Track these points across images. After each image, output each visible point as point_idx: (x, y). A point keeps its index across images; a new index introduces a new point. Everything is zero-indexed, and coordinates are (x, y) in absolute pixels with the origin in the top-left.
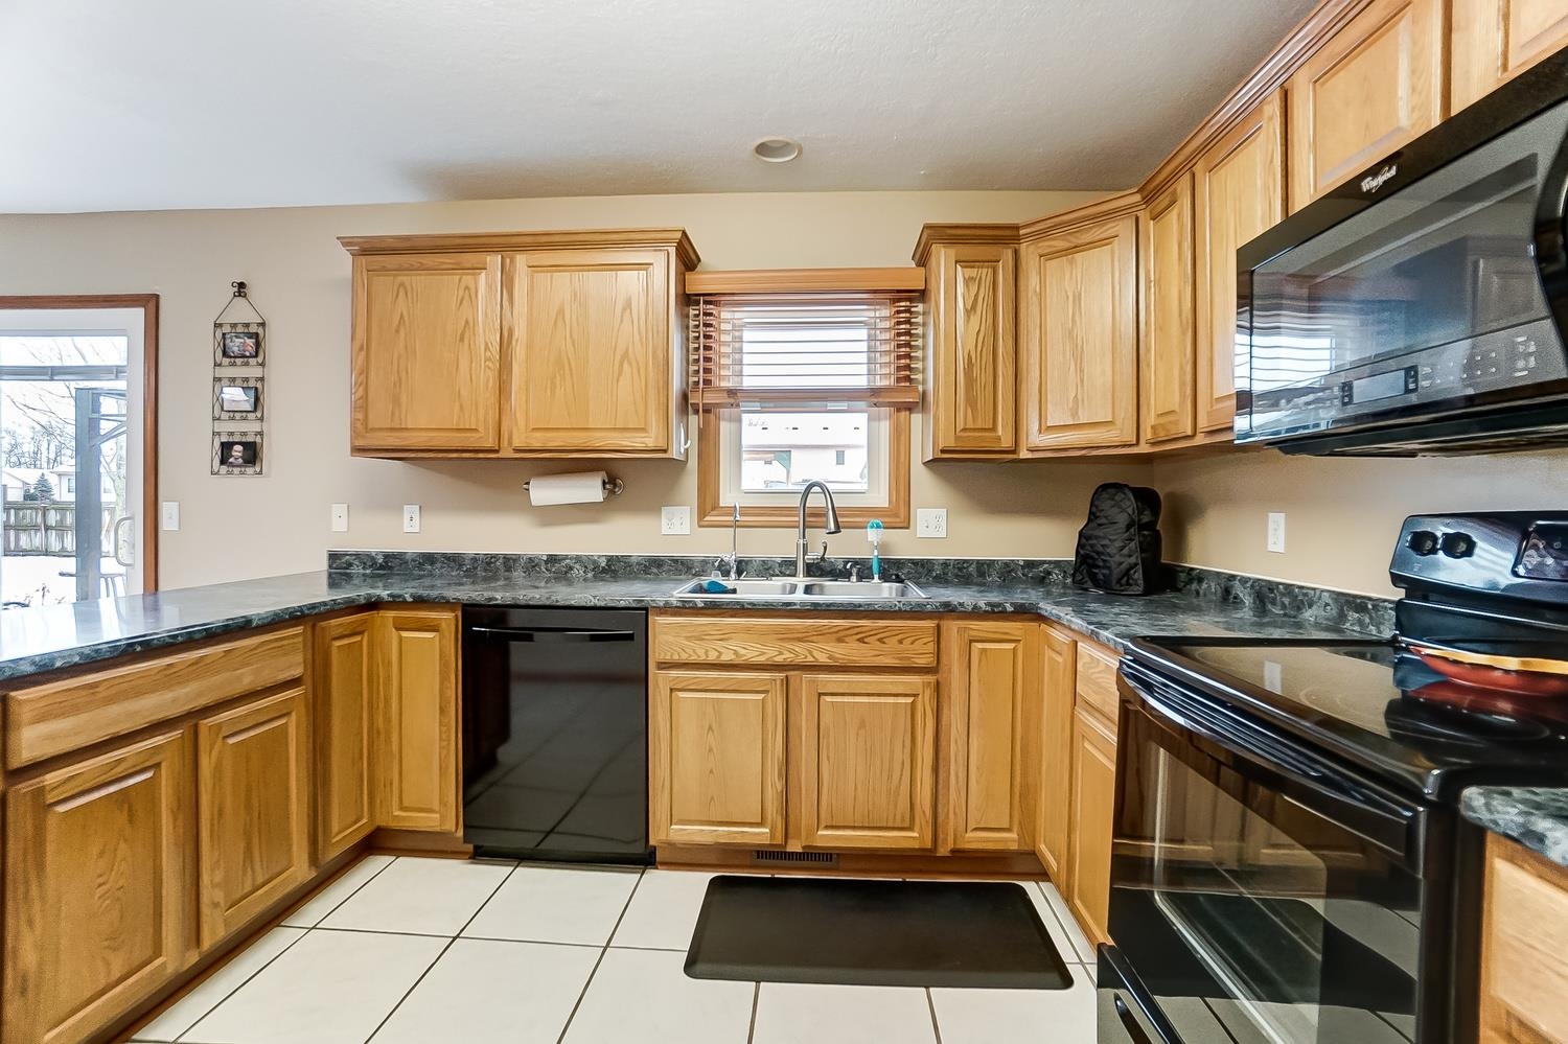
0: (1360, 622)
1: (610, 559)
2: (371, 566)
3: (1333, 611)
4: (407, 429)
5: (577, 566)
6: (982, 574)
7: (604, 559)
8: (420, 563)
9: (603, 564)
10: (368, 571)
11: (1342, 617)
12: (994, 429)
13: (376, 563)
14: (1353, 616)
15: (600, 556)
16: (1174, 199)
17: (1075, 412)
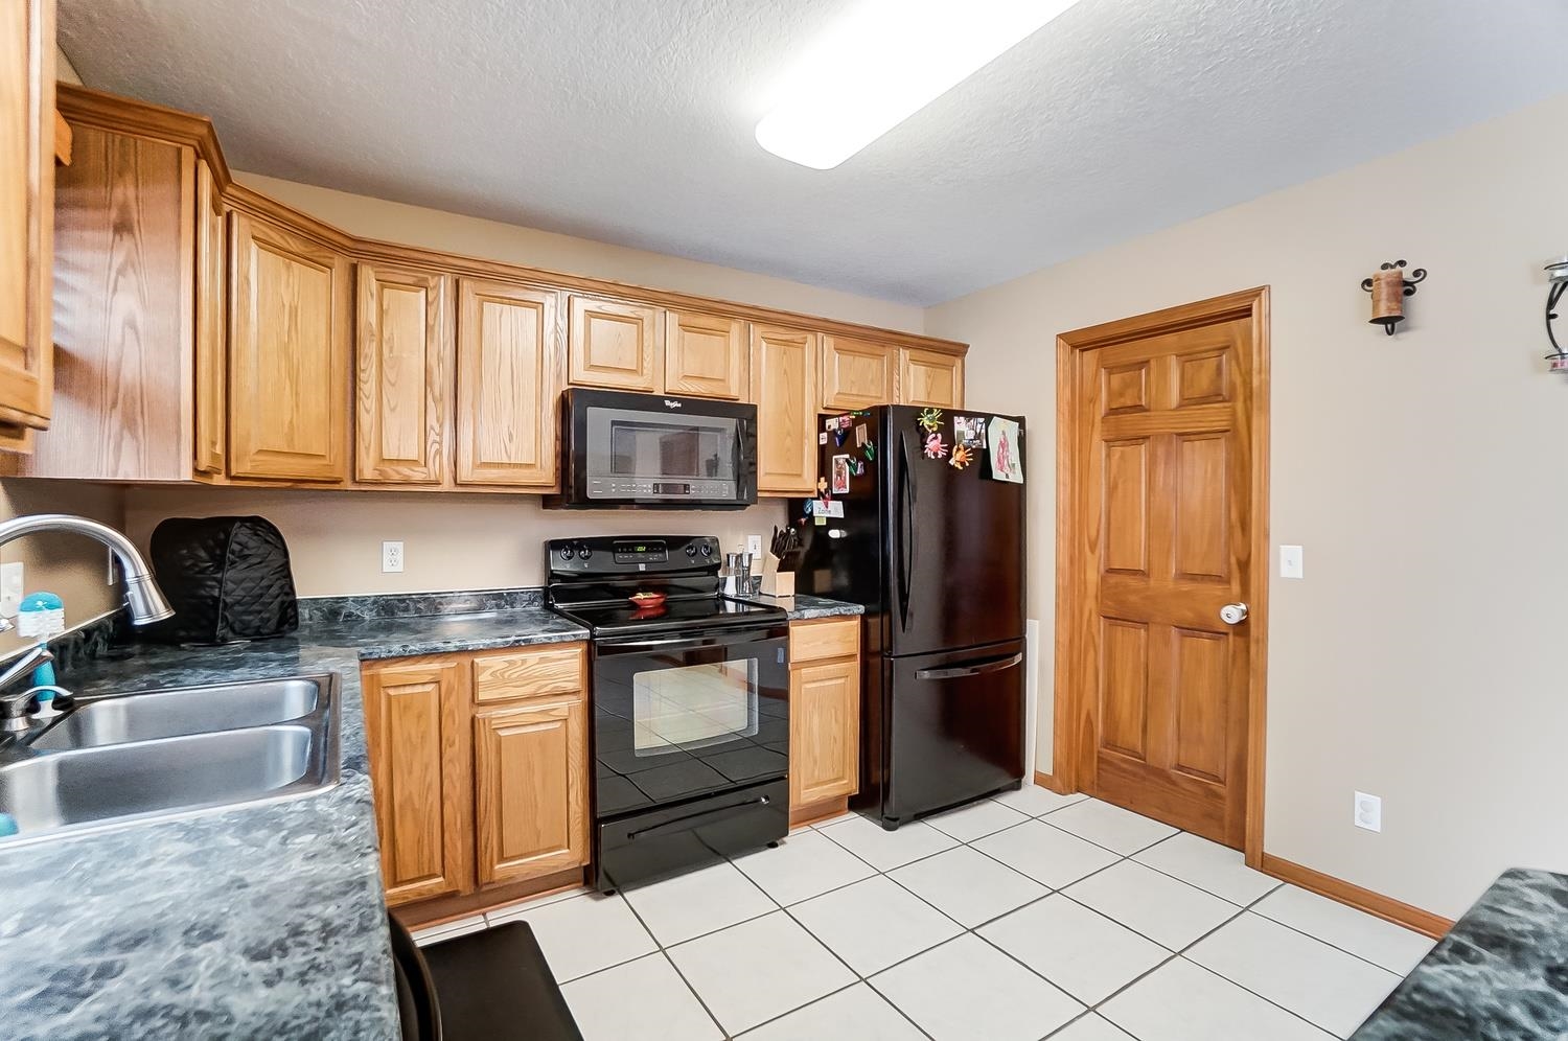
16: (421, 285)
17: (291, 440)
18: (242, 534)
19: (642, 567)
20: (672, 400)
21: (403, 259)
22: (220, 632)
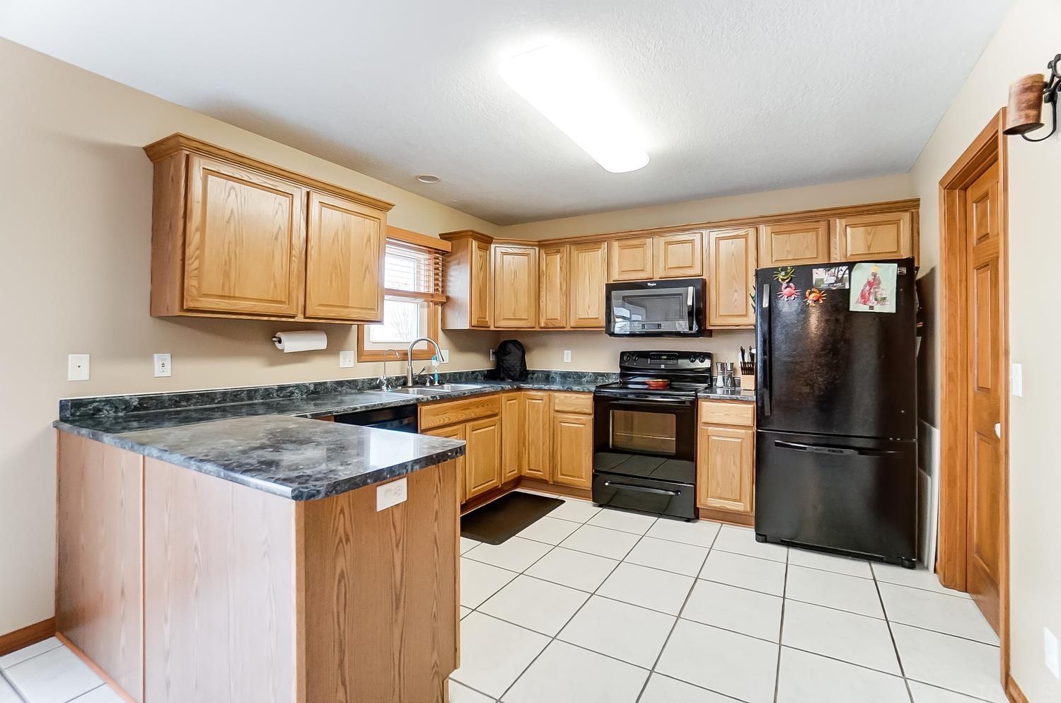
0: (603, 379)
1: (316, 384)
2: (124, 409)
3: (593, 377)
4: (235, 297)
5: (297, 391)
6: (460, 378)
7: (312, 385)
8: (176, 401)
9: (312, 388)
10: (121, 414)
11: (596, 378)
12: (485, 318)
13: (130, 406)
14: (600, 378)
15: (310, 384)
16: (558, 252)
17: (514, 314)
18: (511, 346)
19: (663, 367)
20: (652, 282)
21: (552, 244)
22: (502, 375)
